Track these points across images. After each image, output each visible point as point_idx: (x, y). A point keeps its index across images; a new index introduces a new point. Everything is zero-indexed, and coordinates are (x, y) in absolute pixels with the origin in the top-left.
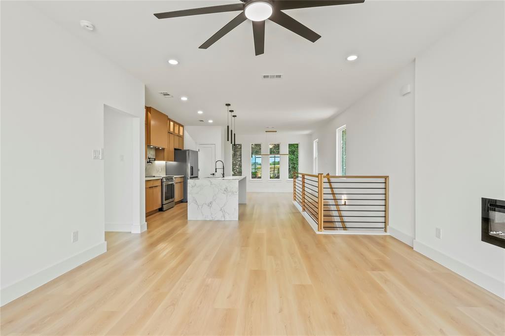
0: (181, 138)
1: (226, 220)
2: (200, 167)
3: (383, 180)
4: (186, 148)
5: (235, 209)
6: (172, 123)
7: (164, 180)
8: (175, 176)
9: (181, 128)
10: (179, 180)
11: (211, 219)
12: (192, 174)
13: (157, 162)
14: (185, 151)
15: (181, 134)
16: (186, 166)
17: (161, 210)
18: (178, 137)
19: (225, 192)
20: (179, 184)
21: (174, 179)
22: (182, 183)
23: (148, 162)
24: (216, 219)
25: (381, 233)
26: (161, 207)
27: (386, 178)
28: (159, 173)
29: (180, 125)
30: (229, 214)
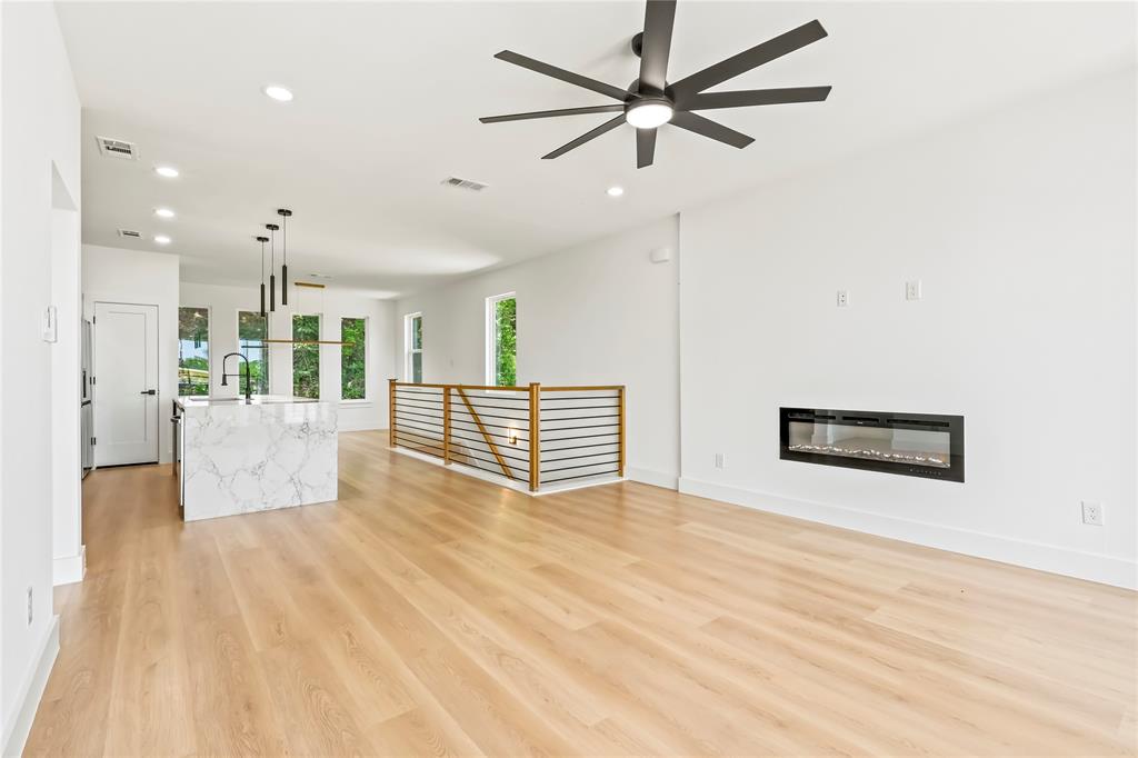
1: (305, 503)
3: (614, 393)
5: (328, 473)
11: (262, 507)
24: (277, 506)
25: (614, 480)
27: (621, 390)
30: (312, 488)
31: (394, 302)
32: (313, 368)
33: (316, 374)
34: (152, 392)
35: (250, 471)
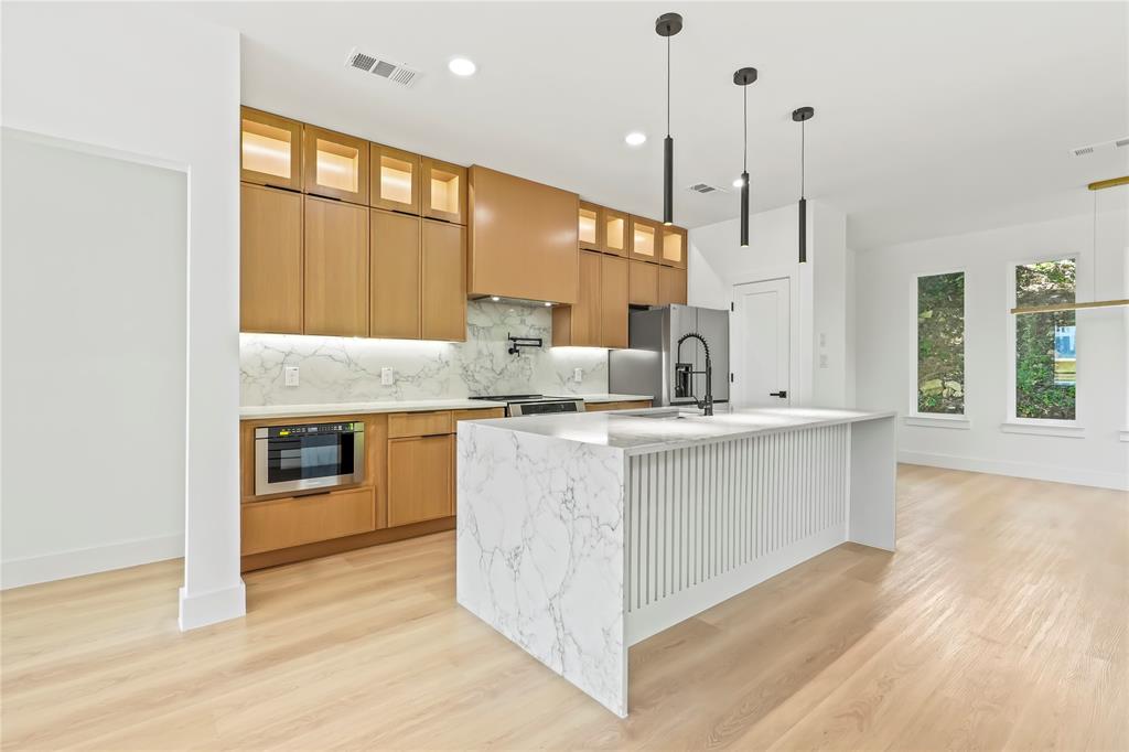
0: (674, 268)
1: (565, 676)
2: (734, 368)
6: (615, 221)
7: (517, 411)
9: (670, 240)
11: (517, 638)
13: (561, 353)
14: (659, 312)
16: (662, 361)
19: (565, 513)
23: (511, 351)
28: (571, 385)
29: (667, 229)
34: (783, 395)
35: (508, 556)
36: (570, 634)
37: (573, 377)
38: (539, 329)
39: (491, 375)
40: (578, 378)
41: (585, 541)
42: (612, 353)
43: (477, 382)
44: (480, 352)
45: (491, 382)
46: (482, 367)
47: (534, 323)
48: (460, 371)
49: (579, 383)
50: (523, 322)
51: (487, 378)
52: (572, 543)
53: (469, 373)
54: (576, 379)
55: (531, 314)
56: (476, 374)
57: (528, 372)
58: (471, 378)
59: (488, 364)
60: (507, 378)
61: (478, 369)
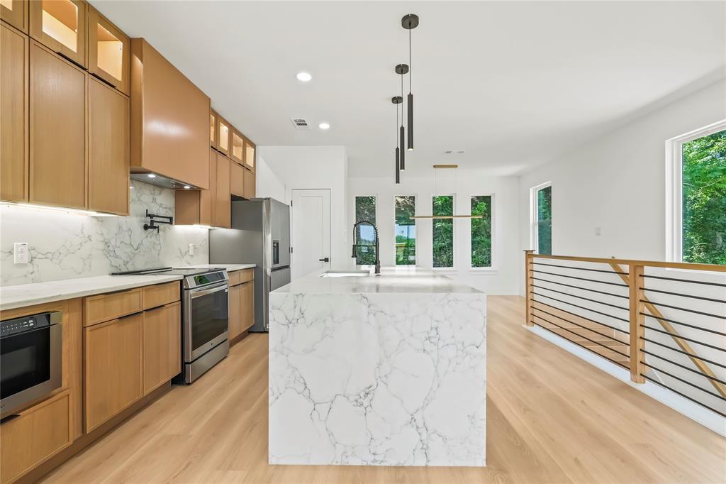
0: (250, 171)
1: (430, 464)
2: (294, 243)
4: (260, 194)
5: (472, 417)
6: (224, 130)
7: (191, 283)
8: (230, 267)
9: (250, 150)
10: (244, 277)
11: (368, 460)
12: (276, 261)
13: (179, 229)
14: (259, 202)
15: (250, 162)
16: (263, 239)
17: (179, 380)
18: (241, 169)
19: (428, 346)
20: (242, 289)
21: (226, 276)
22: (252, 286)
23: (146, 227)
24: (393, 463)
26: (179, 371)
28: (187, 257)
29: (247, 142)
30: (445, 439)
31: (518, 177)
32: (448, 241)
33: (451, 245)
34: (326, 260)
35: (352, 398)
36: (435, 432)
37: (188, 251)
38: (166, 208)
39: (129, 250)
40: (191, 252)
41: (450, 362)
42: (212, 232)
43: (117, 257)
44: (120, 227)
45: (129, 256)
46: (121, 242)
47: (163, 203)
48: (102, 246)
49: (192, 256)
50: (154, 200)
51: (126, 253)
52: (436, 367)
53: (111, 248)
54: (190, 254)
55: (160, 193)
56: (116, 249)
57: (158, 248)
58: (112, 254)
59: (127, 240)
60: (142, 253)
61: (118, 244)
